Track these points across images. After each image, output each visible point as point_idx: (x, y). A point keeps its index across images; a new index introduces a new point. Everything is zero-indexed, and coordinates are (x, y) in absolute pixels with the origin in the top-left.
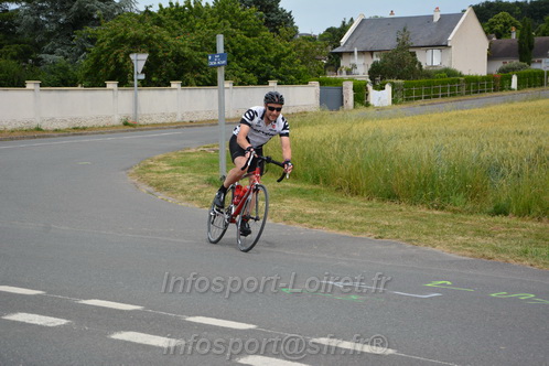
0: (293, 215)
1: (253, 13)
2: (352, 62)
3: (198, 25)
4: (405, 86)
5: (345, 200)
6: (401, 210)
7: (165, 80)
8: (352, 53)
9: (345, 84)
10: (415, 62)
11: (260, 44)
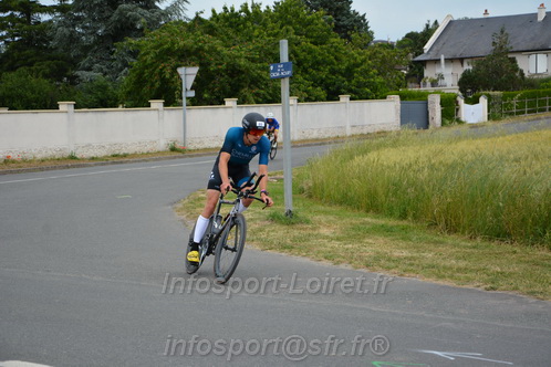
0: (377, 259)
1: (321, 17)
2: (438, 71)
3: (256, 33)
4: (504, 98)
5: (441, 239)
6: (515, 252)
7: (218, 97)
8: (437, 61)
9: (430, 98)
10: (516, 69)
11: (329, 52)
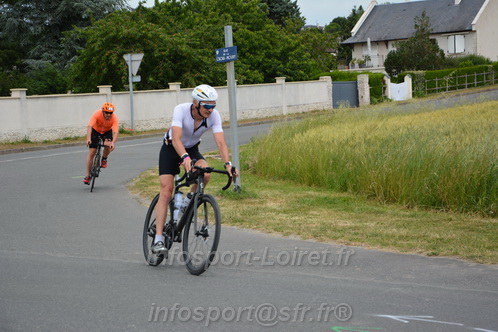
0: (323, 229)
1: (256, 5)
2: (365, 53)
4: (427, 77)
5: (381, 209)
7: (162, 82)
8: (364, 44)
9: (359, 78)
10: (436, 49)
11: (265, 38)
